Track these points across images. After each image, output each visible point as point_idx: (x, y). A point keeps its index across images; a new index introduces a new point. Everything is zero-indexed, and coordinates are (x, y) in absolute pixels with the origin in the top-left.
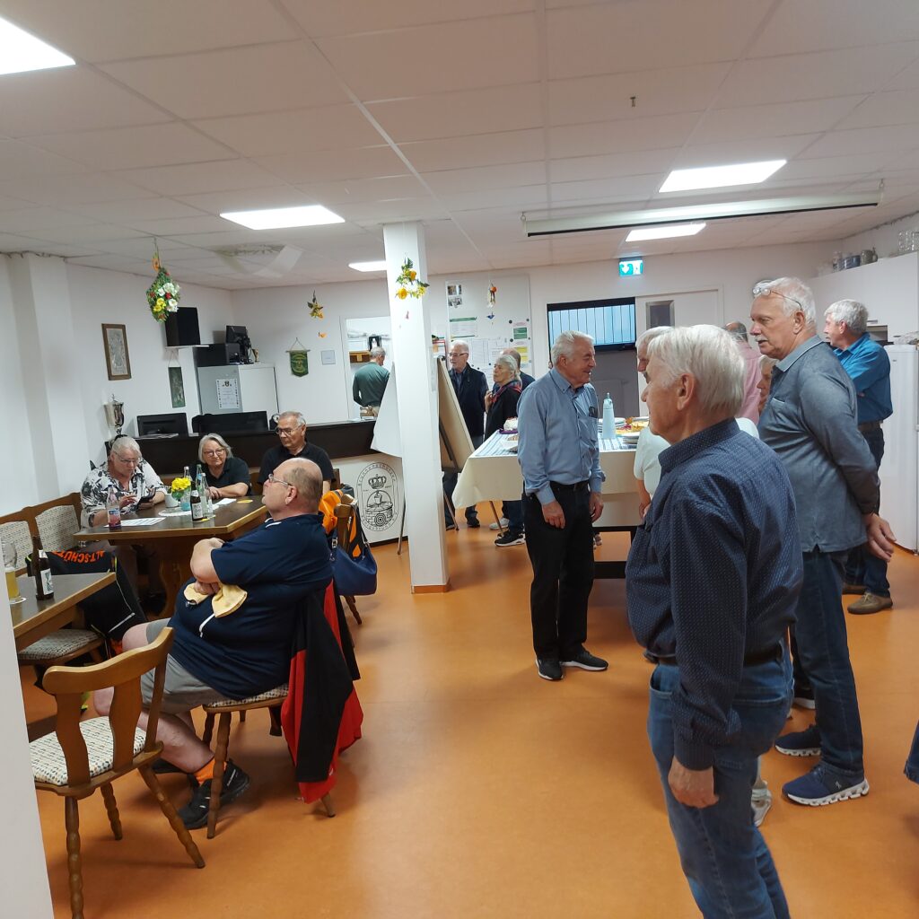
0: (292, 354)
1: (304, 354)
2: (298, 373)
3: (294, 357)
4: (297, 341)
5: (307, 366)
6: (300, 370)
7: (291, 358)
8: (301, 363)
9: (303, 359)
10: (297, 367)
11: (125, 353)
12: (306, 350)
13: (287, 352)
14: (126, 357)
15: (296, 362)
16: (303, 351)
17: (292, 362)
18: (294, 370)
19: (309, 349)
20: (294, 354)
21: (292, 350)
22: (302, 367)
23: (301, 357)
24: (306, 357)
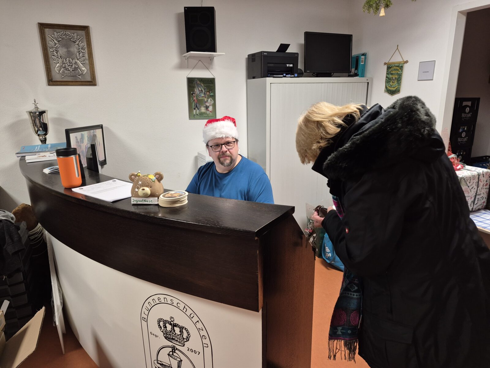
1: (401, 66)
2: (391, 90)
3: (390, 70)
4: (397, 50)
5: (400, 83)
6: (393, 87)
7: (387, 71)
8: (395, 78)
9: (399, 73)
10: (391, 83)
11: (87, 57)
12: (403, 61)
13: (385, 64)
14: (87, 62)
15: (390, 76)
16: (400, 63)
17: (387, 77)
18: (387, 86)
19: (407, 61)
20: (391, 67)
21: (391, 61)
22: (396, 83)
23: (397, 70)
24: (402, 71)
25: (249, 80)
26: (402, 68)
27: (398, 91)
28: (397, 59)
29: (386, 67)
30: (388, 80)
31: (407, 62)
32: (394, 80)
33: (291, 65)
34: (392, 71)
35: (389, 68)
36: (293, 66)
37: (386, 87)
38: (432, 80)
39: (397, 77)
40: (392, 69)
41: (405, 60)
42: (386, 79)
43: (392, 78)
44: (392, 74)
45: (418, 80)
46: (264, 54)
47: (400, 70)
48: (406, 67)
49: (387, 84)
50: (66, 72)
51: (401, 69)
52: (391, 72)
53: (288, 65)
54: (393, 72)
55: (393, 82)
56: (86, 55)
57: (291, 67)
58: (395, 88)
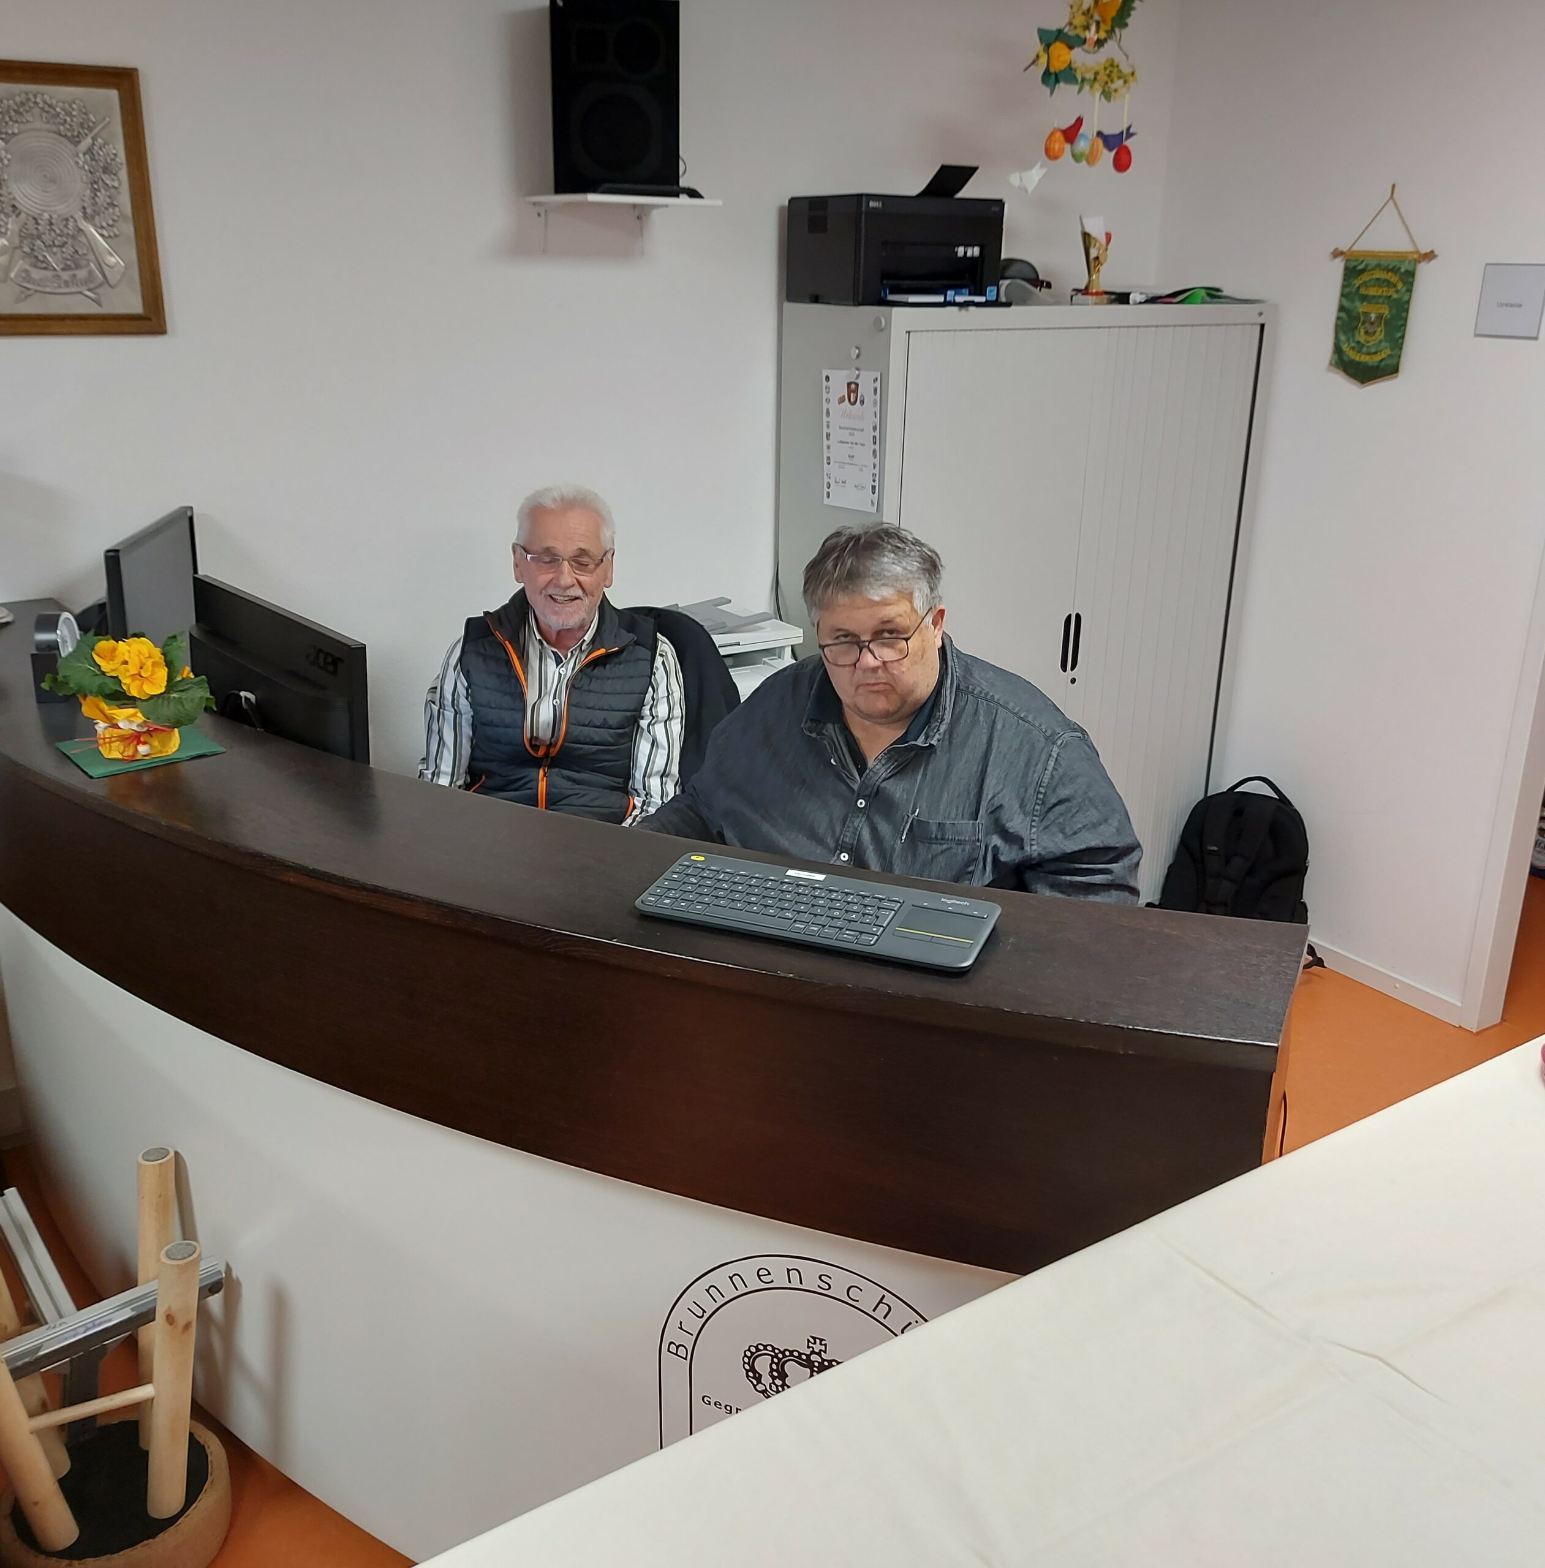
0: (1355, 269)
1: (1405, 272)
2: (1359, 363)
3: (1357, 282)
4: (1391, 202)
5: (1403, 337)
6: (1369, 354)
7: (1344, 287)
8: (1380, 317)
9: (1395, 296)
10: (1361, 337)
11: (128, 209)
12: (1417, 252)
13: (1336, 254)
14: (128, 229)
15: (1361, 308)
16: (1401, 256)
17: (1341, 308)
18: (1344, 347)
19: (1432, 252)
20: (1363, 271)
21: (1363, 246)
22: (1380, 336)
23: (1389, 284)
24: (1410, 291)
25: (790, 307)
26: (1409, 278)
27: (1388, 370)
28: (1387, 240)
29: (1339, 265)
30: (1348, 322)
31: (1430, 256)
32: (1372, 324)
33: (975, 251)
34: (1366, 286)
35: (1351, 272)
36: (981, 251)
37: (1338, 349)
38: (1536, 338)
39: (1385, 311)
40: (1365, 277)
41: (1424, 250)
42: (1338, 318)
43: (1366, 314)
44: (1364, 298)
45: (1476, 335)
46: (872, 204)
47: (1400, 286)
48: (1424, 271)
49: (1343, 338)
50: (36, 274)
51: (1405, 283)
52: (1363, 291)
53: (961, 251)
54: (1372, 292)
55: (1366, 332)
56: (125, 199)
57: (973, 258)
58: (1378, 358)
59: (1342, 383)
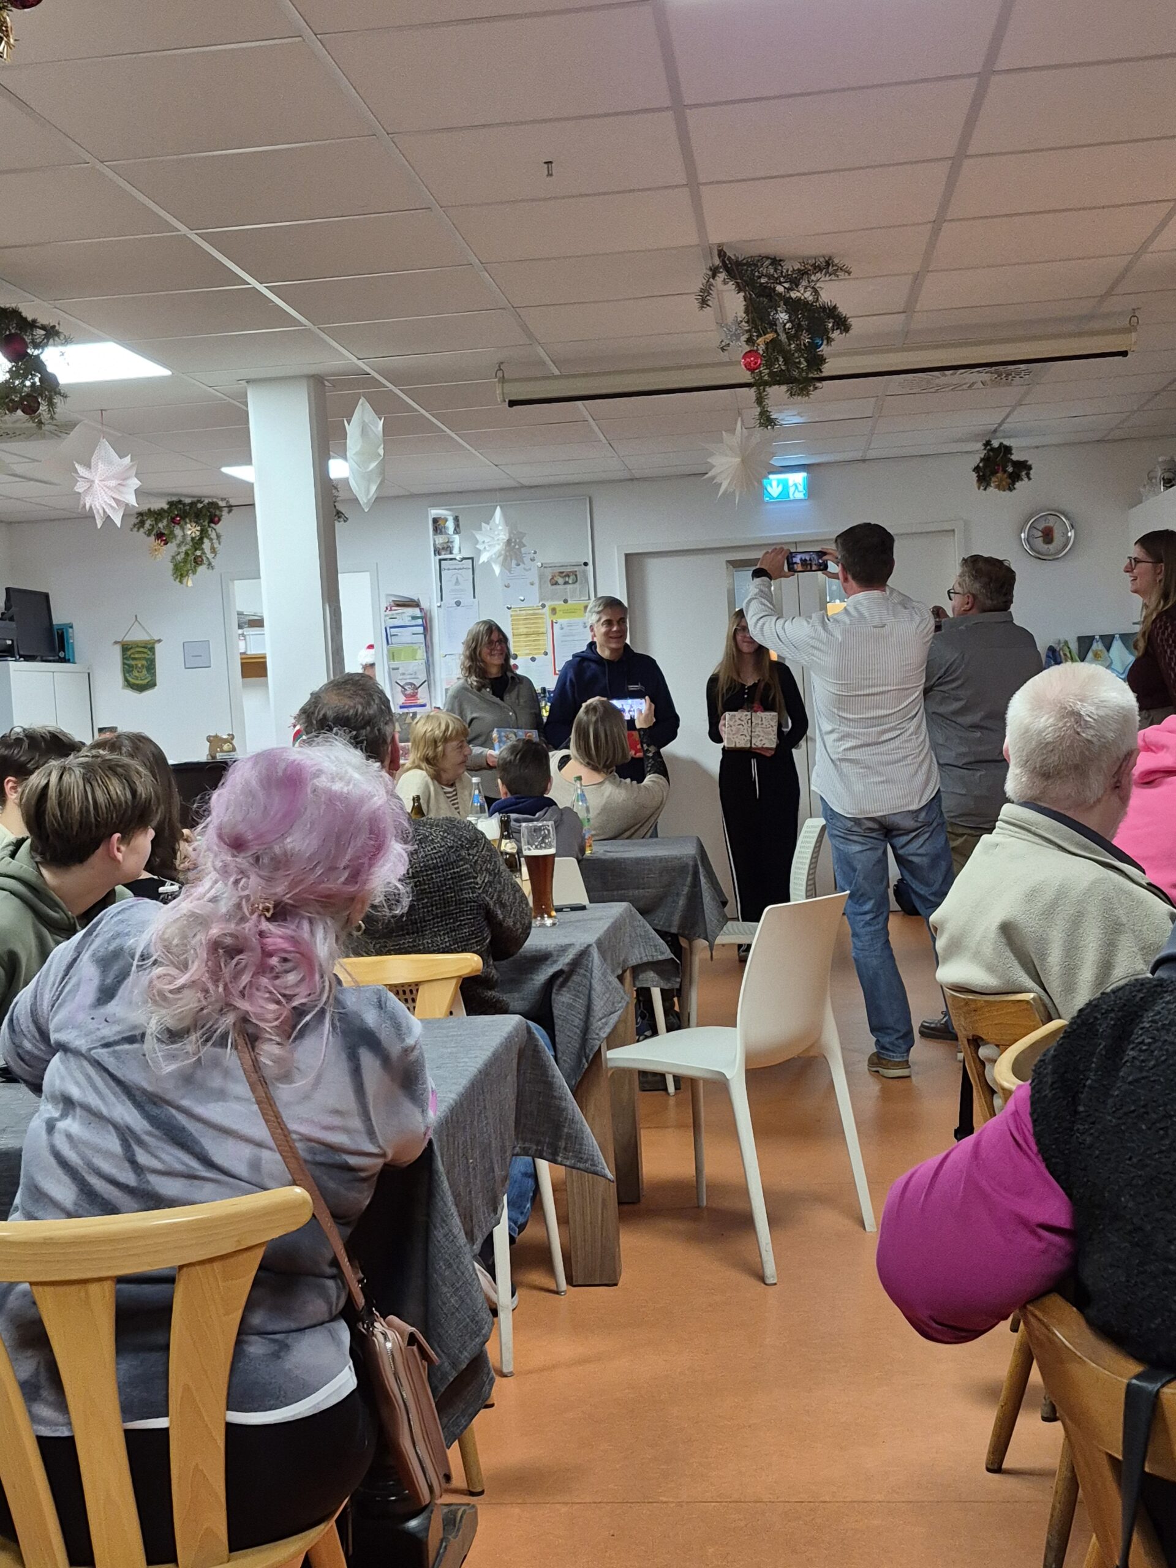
0: (126, 648)
1: (149, 648)
2: (137, 684)
3: (128, 653)
4: (136, 622)
5: (155, 672)
6: (141, 680)
7: (122, 655)
8: (143, 666)
9: (147, 657)
10: (135, 673)
12: (153, 640)
13: (116, 643)
15: (133, 663)
16: (147, 642)
17: (124, 664)
18: (129, 679)
19: (160, 639)
20: (129, 649)
21: (127, 639)
22: (144, 672)
23: (144, 653)
24: (154, 654)
26: (152, 649)
27: (152, 685)
28: (138, 635)
29: (118, 650)
30: (128, 669)
31: (159, 641)
32: (139, 668)
34: (133, 653)
35: (126, 650)
36: (12, 642)
37: (126, 680)
38: (209, 667)
39: (144, 663)
40: (132, 651)
41: (156, 639)
42: (123, 667)
43: (136, 665)
44: (133, 659)
45: (186, 668)
47: (149, 653)
48: (157, 646)
49: (127, 675)
51: (150, 651)
52: (132, 656)
54: (136, 656)
55: (137, 672)
57: (10, 645)
58: (147, 681)
59: (131, 694)
